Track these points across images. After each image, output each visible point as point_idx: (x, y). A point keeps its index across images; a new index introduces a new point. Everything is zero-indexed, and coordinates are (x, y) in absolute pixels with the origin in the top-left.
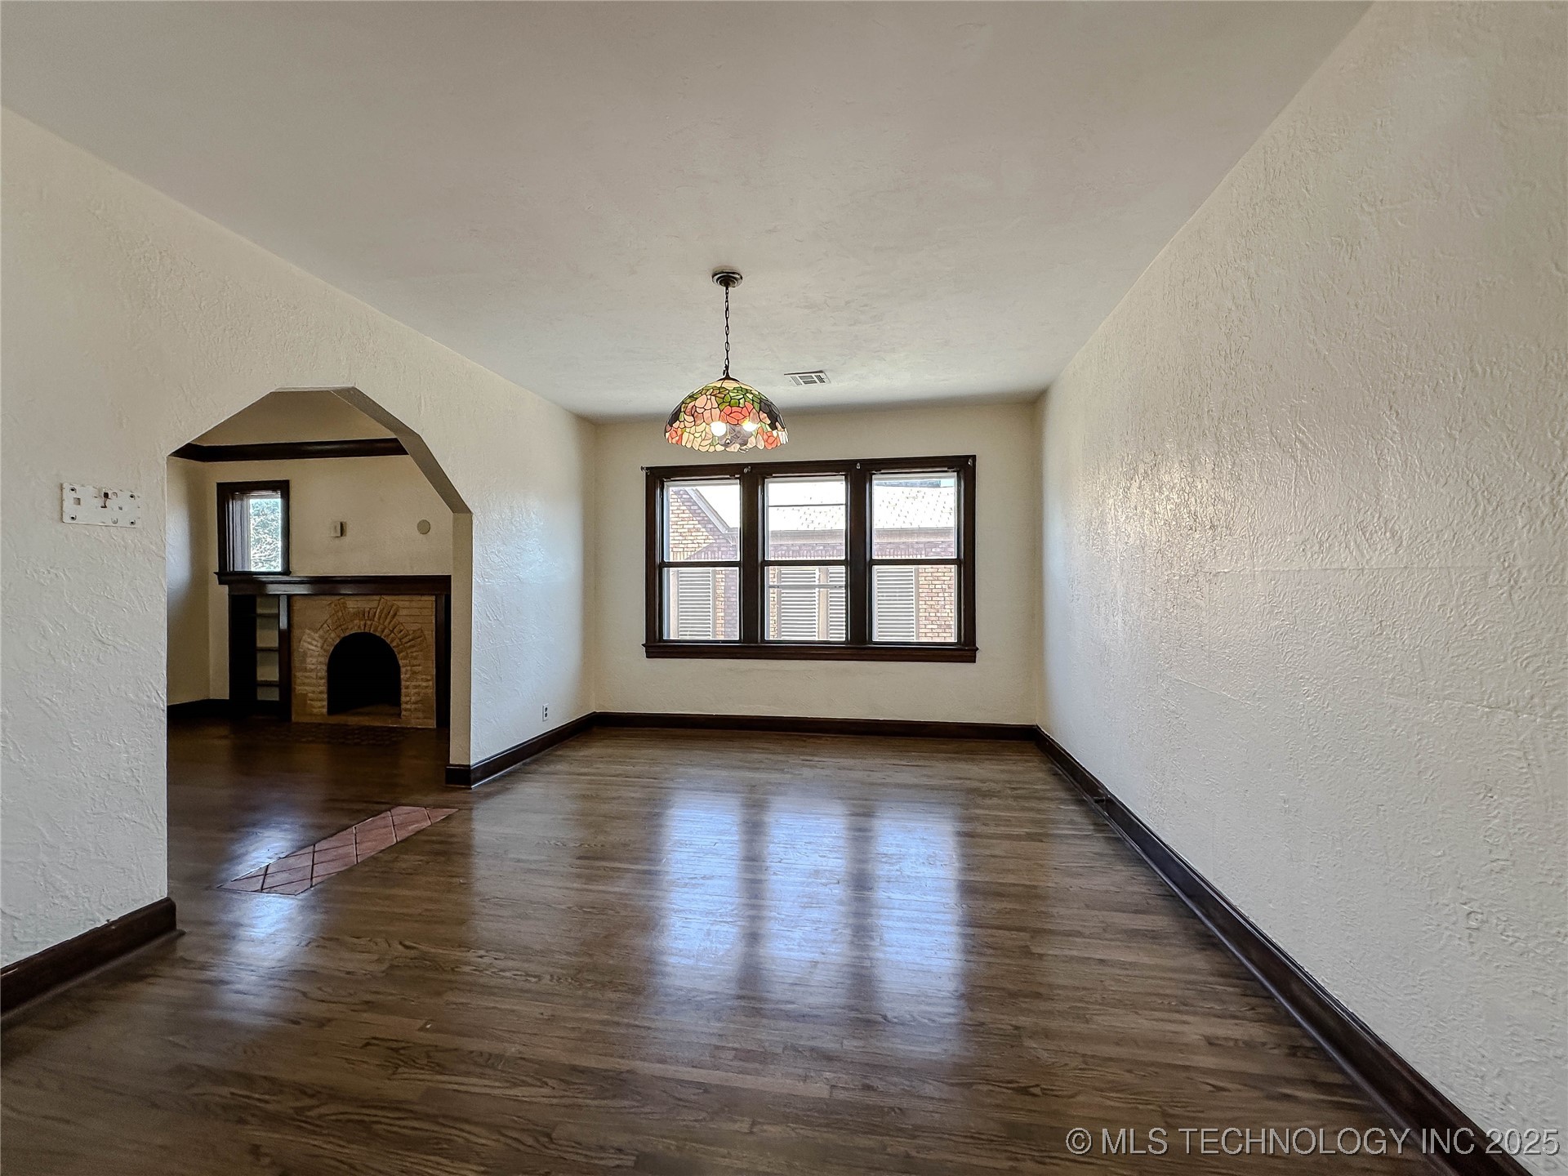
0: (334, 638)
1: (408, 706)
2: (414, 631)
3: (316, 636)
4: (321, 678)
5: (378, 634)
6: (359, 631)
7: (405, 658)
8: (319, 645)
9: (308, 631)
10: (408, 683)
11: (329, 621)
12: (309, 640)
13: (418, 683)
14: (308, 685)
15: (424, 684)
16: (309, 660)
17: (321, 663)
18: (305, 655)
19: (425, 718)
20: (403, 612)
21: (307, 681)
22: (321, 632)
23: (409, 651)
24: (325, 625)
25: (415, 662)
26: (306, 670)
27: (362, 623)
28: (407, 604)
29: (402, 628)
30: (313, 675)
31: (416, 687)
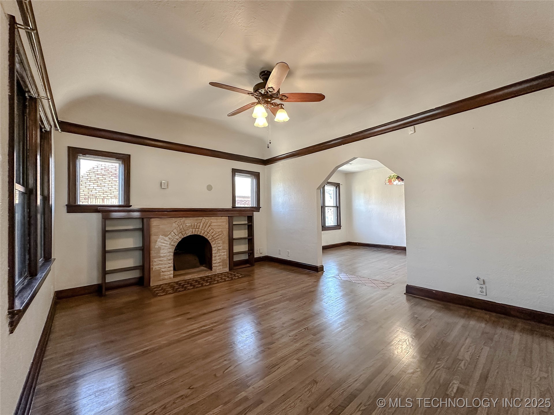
0: (178, 238)
1: (216, 265)
2: (219, 232)
3: (167, 238)
4: (169, 260)
5: (201, 235)
6: (192, 234)
7: (215, 244)
8: (169, 243)
9: (161, 236)
10: (216, 255)
11: (175, 231)
12: (162, 241)
13: (220, 254)
14: (162, 264)
15: (222, 254)
16: (162, 251)
17: (170, 252)
18: (159, 249)
19: (223, 268)
20: (213, 224)
21: (161, 262)
22: (170, 236)
23: (216, 241)
24: (172, 233)
25: (219, 245)
26: (160, 257)
27: (194, 230)
28: (215, 221)
29: (213, 231)
30: (165, 259)
31: (219, 256)
